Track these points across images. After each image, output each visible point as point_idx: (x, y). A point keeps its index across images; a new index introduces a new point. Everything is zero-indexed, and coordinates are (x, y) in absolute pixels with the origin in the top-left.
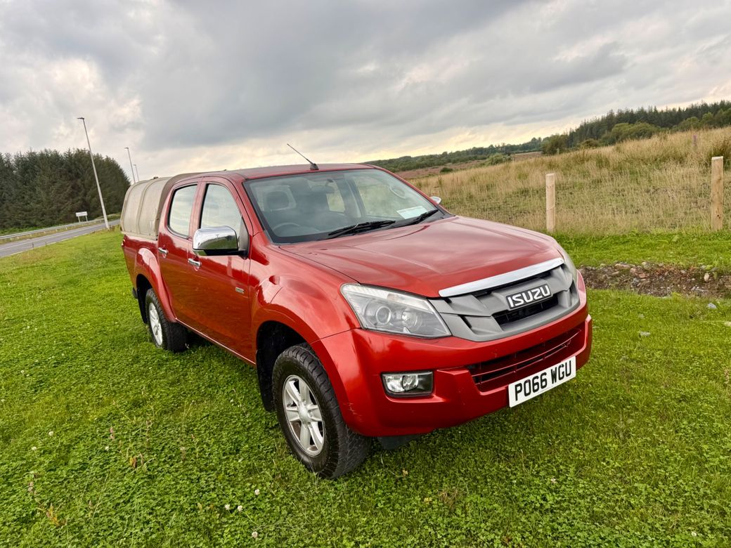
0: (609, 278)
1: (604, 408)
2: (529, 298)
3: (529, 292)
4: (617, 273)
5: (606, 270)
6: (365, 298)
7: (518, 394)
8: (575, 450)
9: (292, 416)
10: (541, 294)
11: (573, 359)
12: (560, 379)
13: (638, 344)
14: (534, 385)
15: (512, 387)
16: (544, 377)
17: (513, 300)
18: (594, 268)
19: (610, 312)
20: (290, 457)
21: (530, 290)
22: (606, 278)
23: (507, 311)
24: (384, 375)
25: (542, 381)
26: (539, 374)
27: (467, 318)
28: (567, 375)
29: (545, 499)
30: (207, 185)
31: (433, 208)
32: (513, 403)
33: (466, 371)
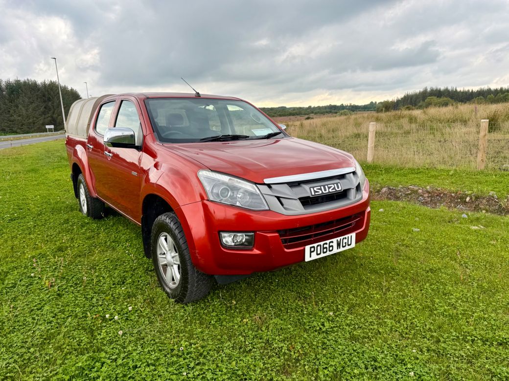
0: (403, 195)
1: (377, 273)
2: (325, 190)
3: (326, 187)
4: (410, 192)
5: (402, 190)
6: (213, 180)
7: (312, 253)
8: (351, 297)
9: (162, 261)
10: (334, 188)
11: (353, 235)
12: (343, 247)
13: (410, 235)
14: (324, 248)
15: (307, 248)
16: (331, 244)
17: (314, 191)
18: (394, 188)
19: (397, 214)
20: (158, 289)
21: (327, 185)
22: (401, 195)
23: (309, 197)
24: (221, 233)
25: (330, 247)
26: (328, 242)
27: (281, 199)
28: (349, 245)
29: (323, 325)
30: (122, 101)
31: (278, 131)
32: (308, 258)
33: (277, 234)
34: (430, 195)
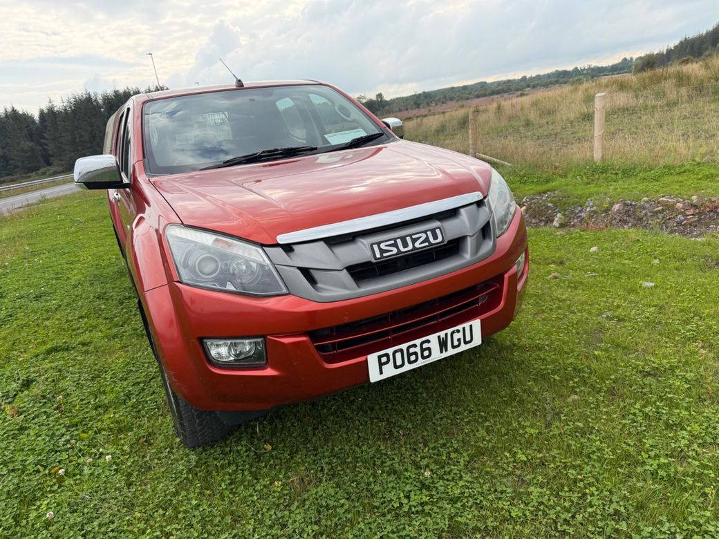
2: (405, 245)
3: (408, 239)
4: (660, 208)
5: (648, 206)
7: (384, 367)
8: (482, 433)
10: (427, 240)
11: (476, 324)
12: (454, 347)
13: (632, 297)
14: (409, 355)
15: (372, 359)
16: (425, 346)
17: (381, 249)
19: (621, 255)
21: (410, 236)
22: (646, 214)
23: (369, 263)
24: (204, 341)
25: (423, 350)
26: (418, 342)
27: (310, 272)
28: (466, 343)
29: (408, 497)
31: (377, 132)
32: (374, 376)
33: (304, 339)
34: (697, 211)
